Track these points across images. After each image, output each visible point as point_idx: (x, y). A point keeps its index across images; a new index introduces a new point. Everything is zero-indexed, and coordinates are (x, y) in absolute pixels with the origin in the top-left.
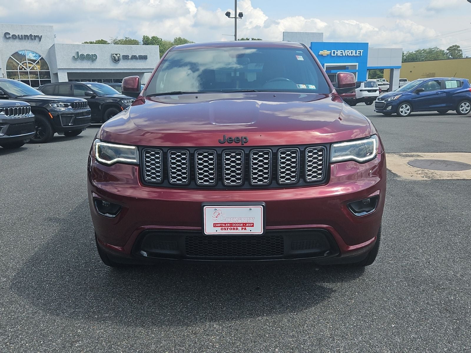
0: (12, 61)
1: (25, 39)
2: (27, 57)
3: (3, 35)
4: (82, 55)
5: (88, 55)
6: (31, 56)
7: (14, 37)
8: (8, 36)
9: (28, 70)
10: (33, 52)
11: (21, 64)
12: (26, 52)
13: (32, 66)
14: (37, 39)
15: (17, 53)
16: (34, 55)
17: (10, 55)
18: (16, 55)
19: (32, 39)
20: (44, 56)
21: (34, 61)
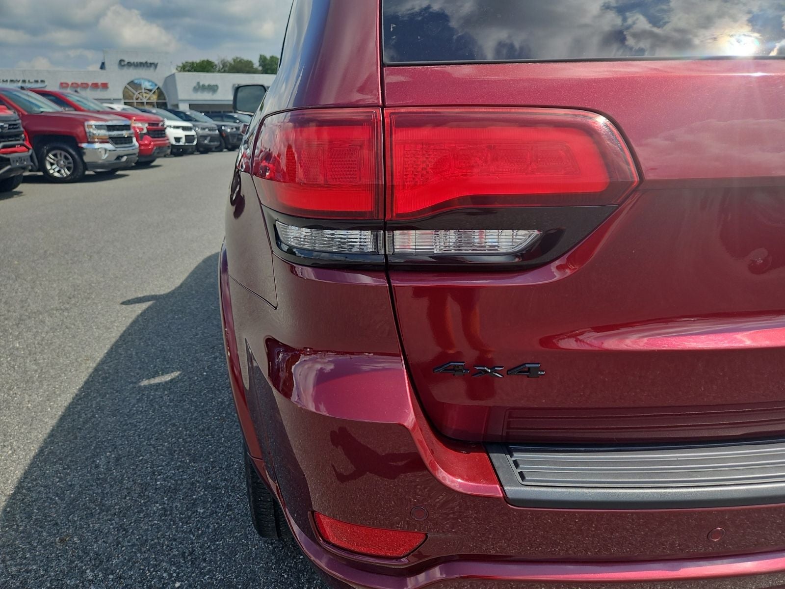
0: (127, 90)
1: (141, 66)
2: (143, 86)
3: (118, 62)
4: (203, 86)
5: (209, 86)
6: (147, 85)
7: (130, 64)
8: (123, 63)
9: (145, 100)
10: (149, 81)
11: (136, 94)
12: (142, 82)
13: (148, 96)
14: (153, 66)
15: (132, 82)
16: (150, 84)
17: (125, 83)
18: (131, 83)
19: (148, 67)
20: (160, 85)
21: (150, 91)
